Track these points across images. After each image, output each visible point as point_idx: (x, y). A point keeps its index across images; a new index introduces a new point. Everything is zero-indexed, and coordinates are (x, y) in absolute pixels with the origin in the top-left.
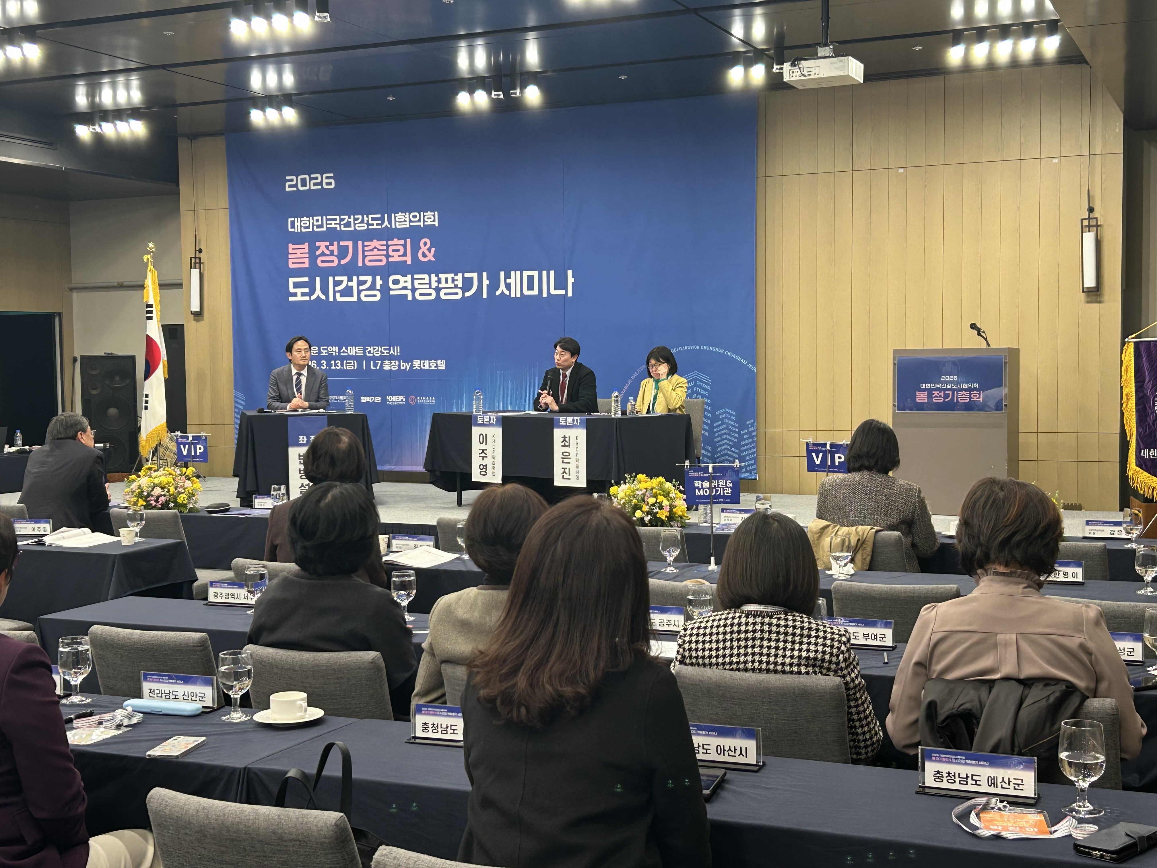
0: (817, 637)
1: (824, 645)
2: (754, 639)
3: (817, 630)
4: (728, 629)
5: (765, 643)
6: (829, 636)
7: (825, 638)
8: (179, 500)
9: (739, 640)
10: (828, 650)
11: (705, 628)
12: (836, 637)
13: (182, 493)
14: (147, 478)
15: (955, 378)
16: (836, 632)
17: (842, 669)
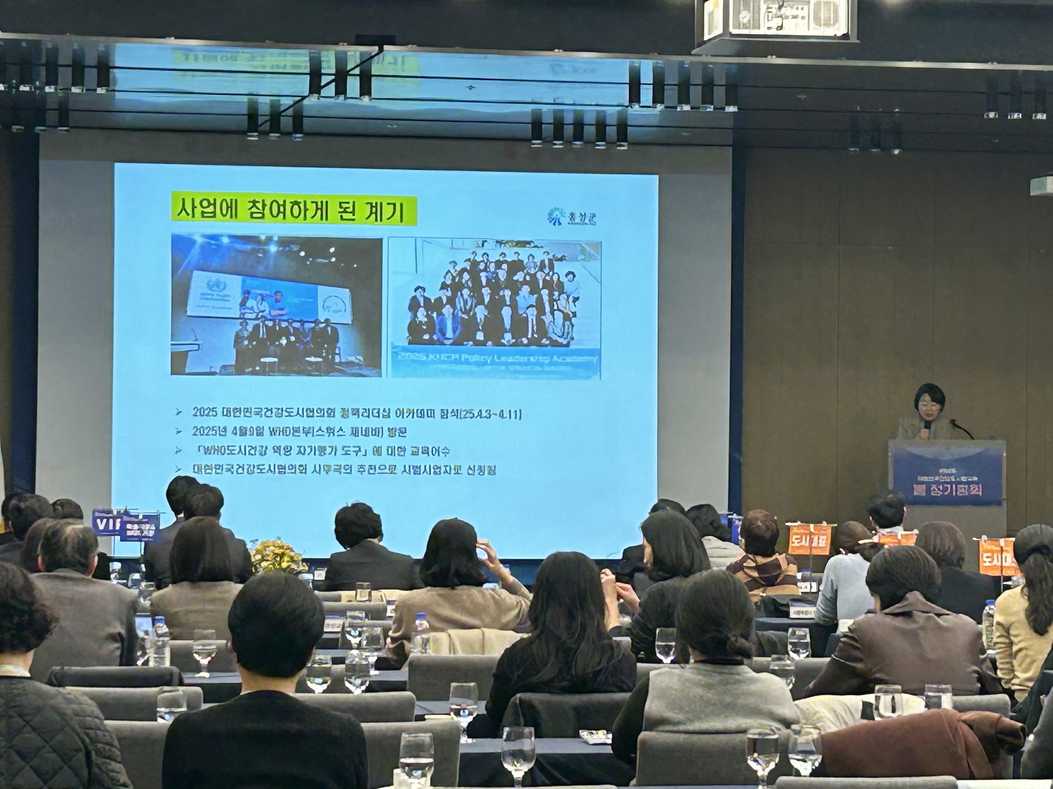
15: (954, 471)
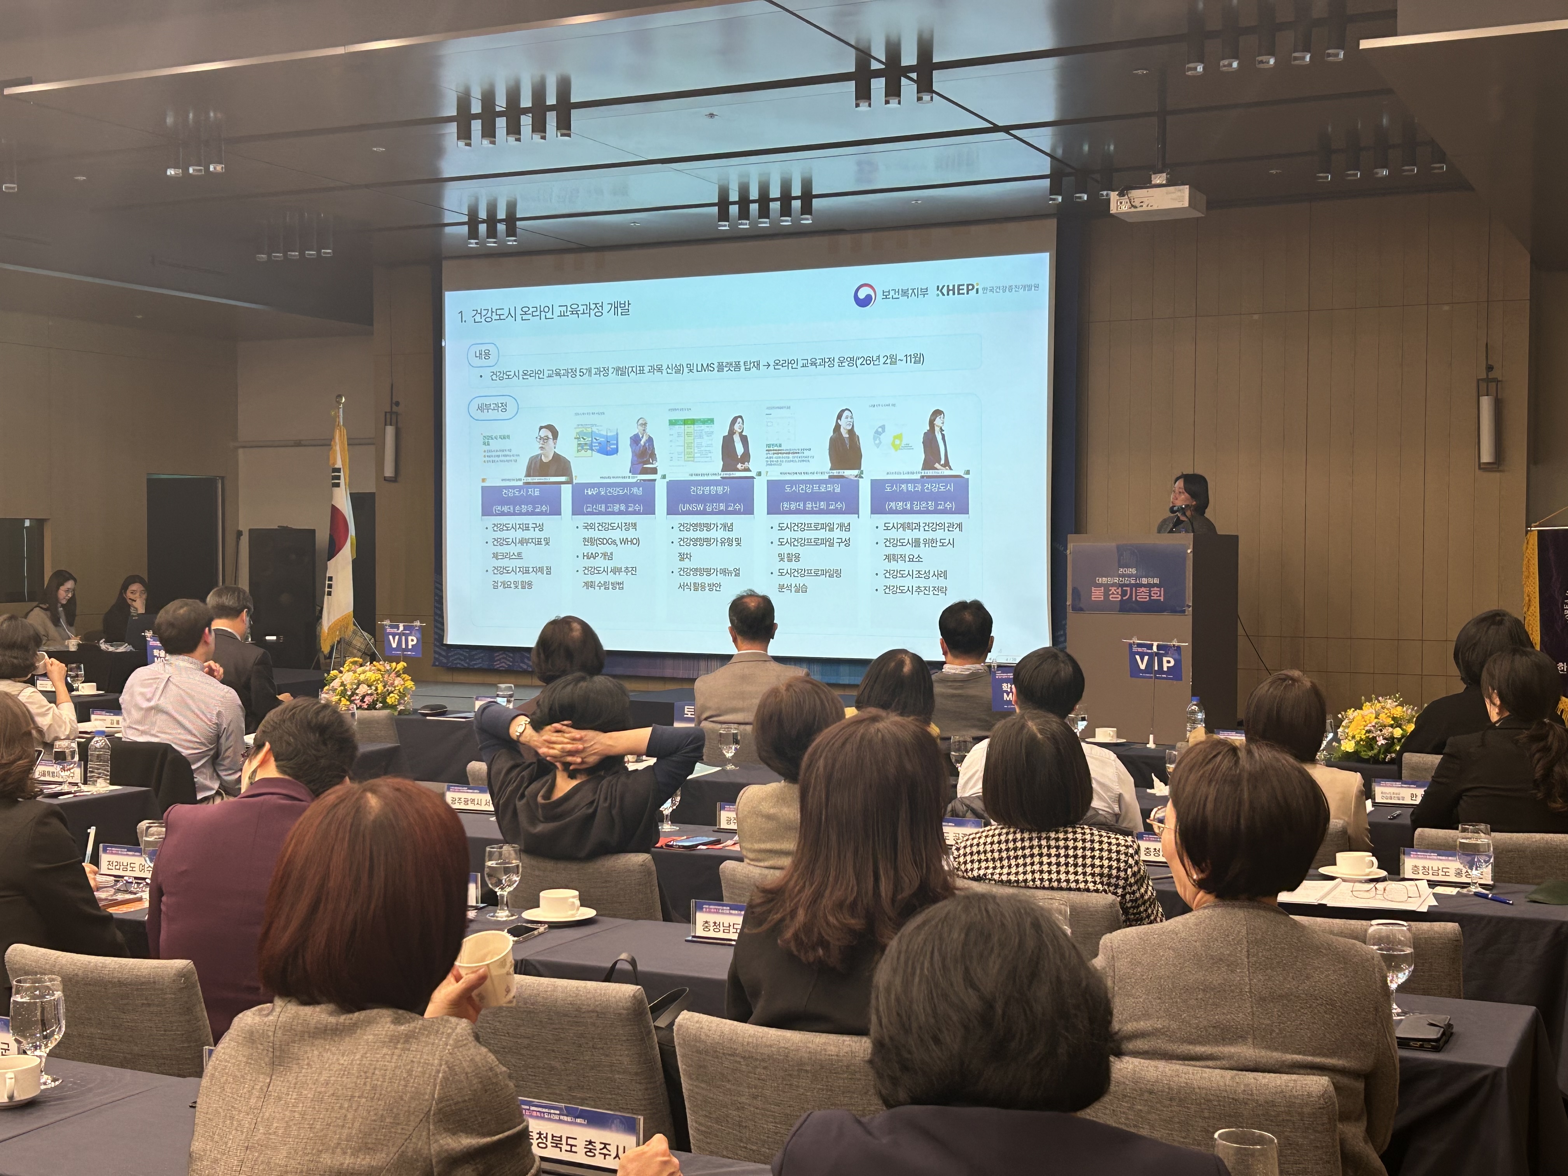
0: (1101, 850)
1: (1110, 859)
2: (1032, 856)
3: (1101, 842)
4: (1003, 846)
5: (1045, 859)
6: (1114, 848)
7: (1110, 851)
8: (389, 700)
9: (1016, 858)
10: (1115, 864)
11: (978, 845)
12: (1122, 849)
13: (392, 692)
14: (351, 673)
16: (1123, 842)
17: (1131, 885)
